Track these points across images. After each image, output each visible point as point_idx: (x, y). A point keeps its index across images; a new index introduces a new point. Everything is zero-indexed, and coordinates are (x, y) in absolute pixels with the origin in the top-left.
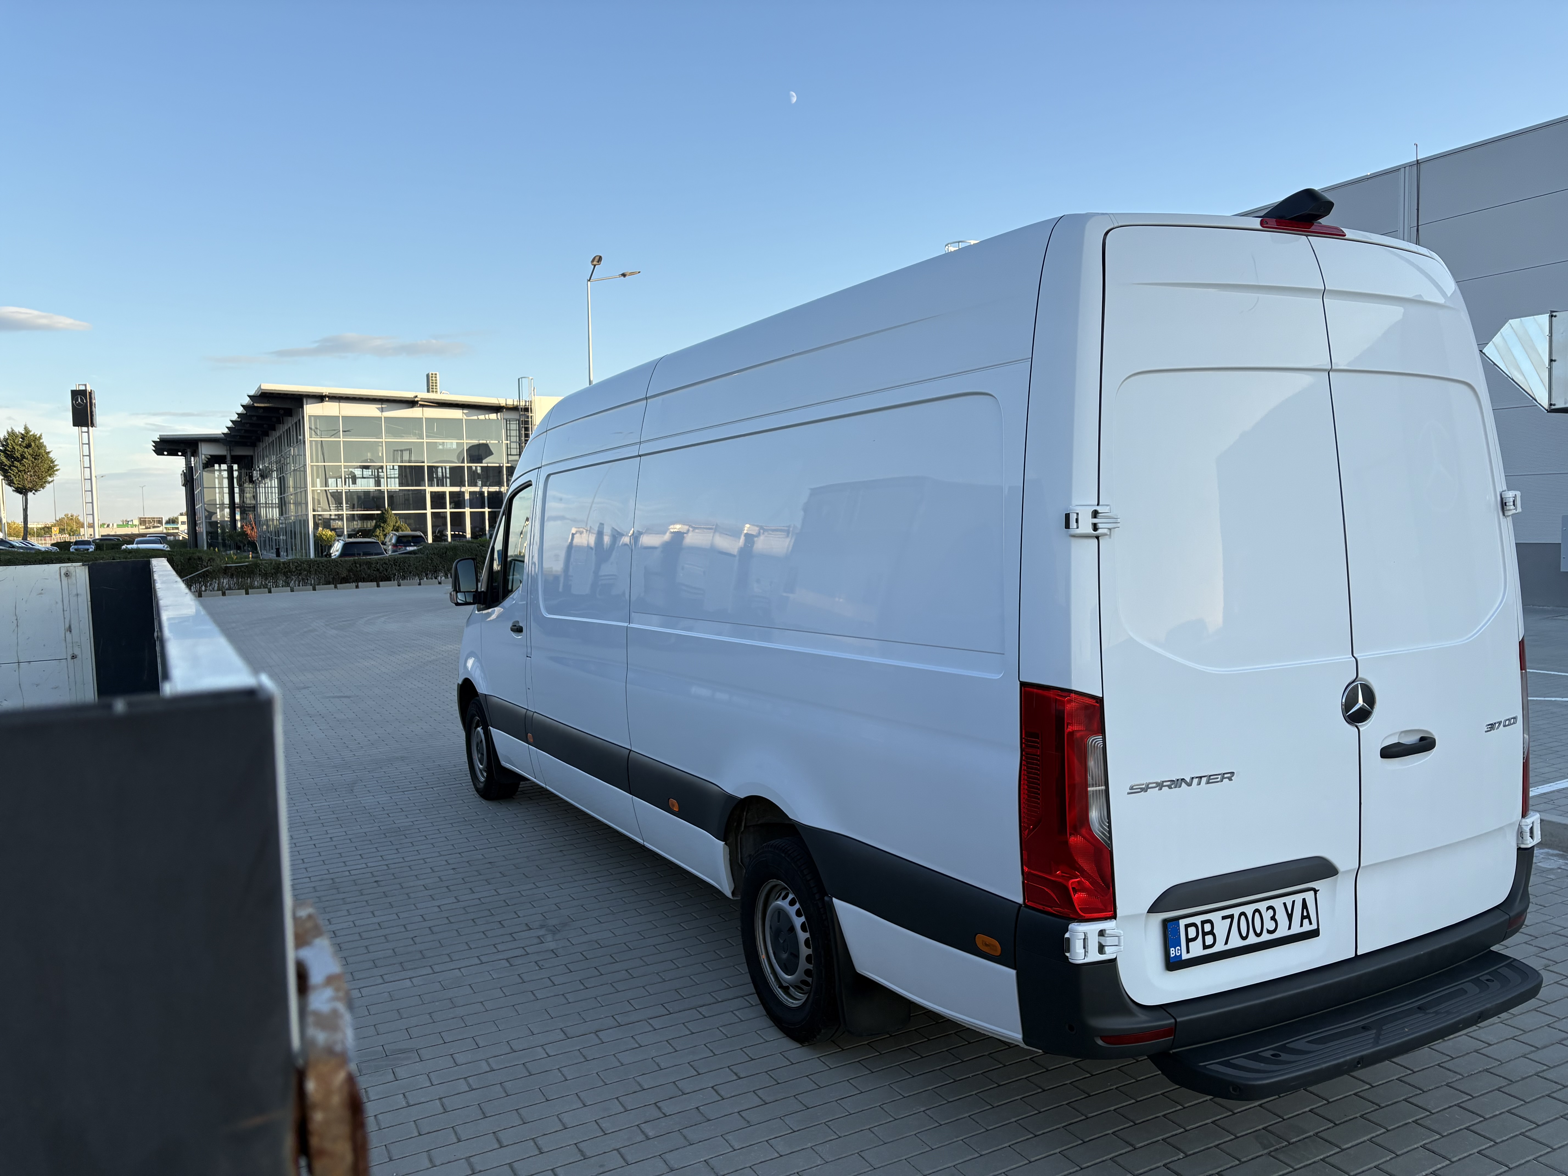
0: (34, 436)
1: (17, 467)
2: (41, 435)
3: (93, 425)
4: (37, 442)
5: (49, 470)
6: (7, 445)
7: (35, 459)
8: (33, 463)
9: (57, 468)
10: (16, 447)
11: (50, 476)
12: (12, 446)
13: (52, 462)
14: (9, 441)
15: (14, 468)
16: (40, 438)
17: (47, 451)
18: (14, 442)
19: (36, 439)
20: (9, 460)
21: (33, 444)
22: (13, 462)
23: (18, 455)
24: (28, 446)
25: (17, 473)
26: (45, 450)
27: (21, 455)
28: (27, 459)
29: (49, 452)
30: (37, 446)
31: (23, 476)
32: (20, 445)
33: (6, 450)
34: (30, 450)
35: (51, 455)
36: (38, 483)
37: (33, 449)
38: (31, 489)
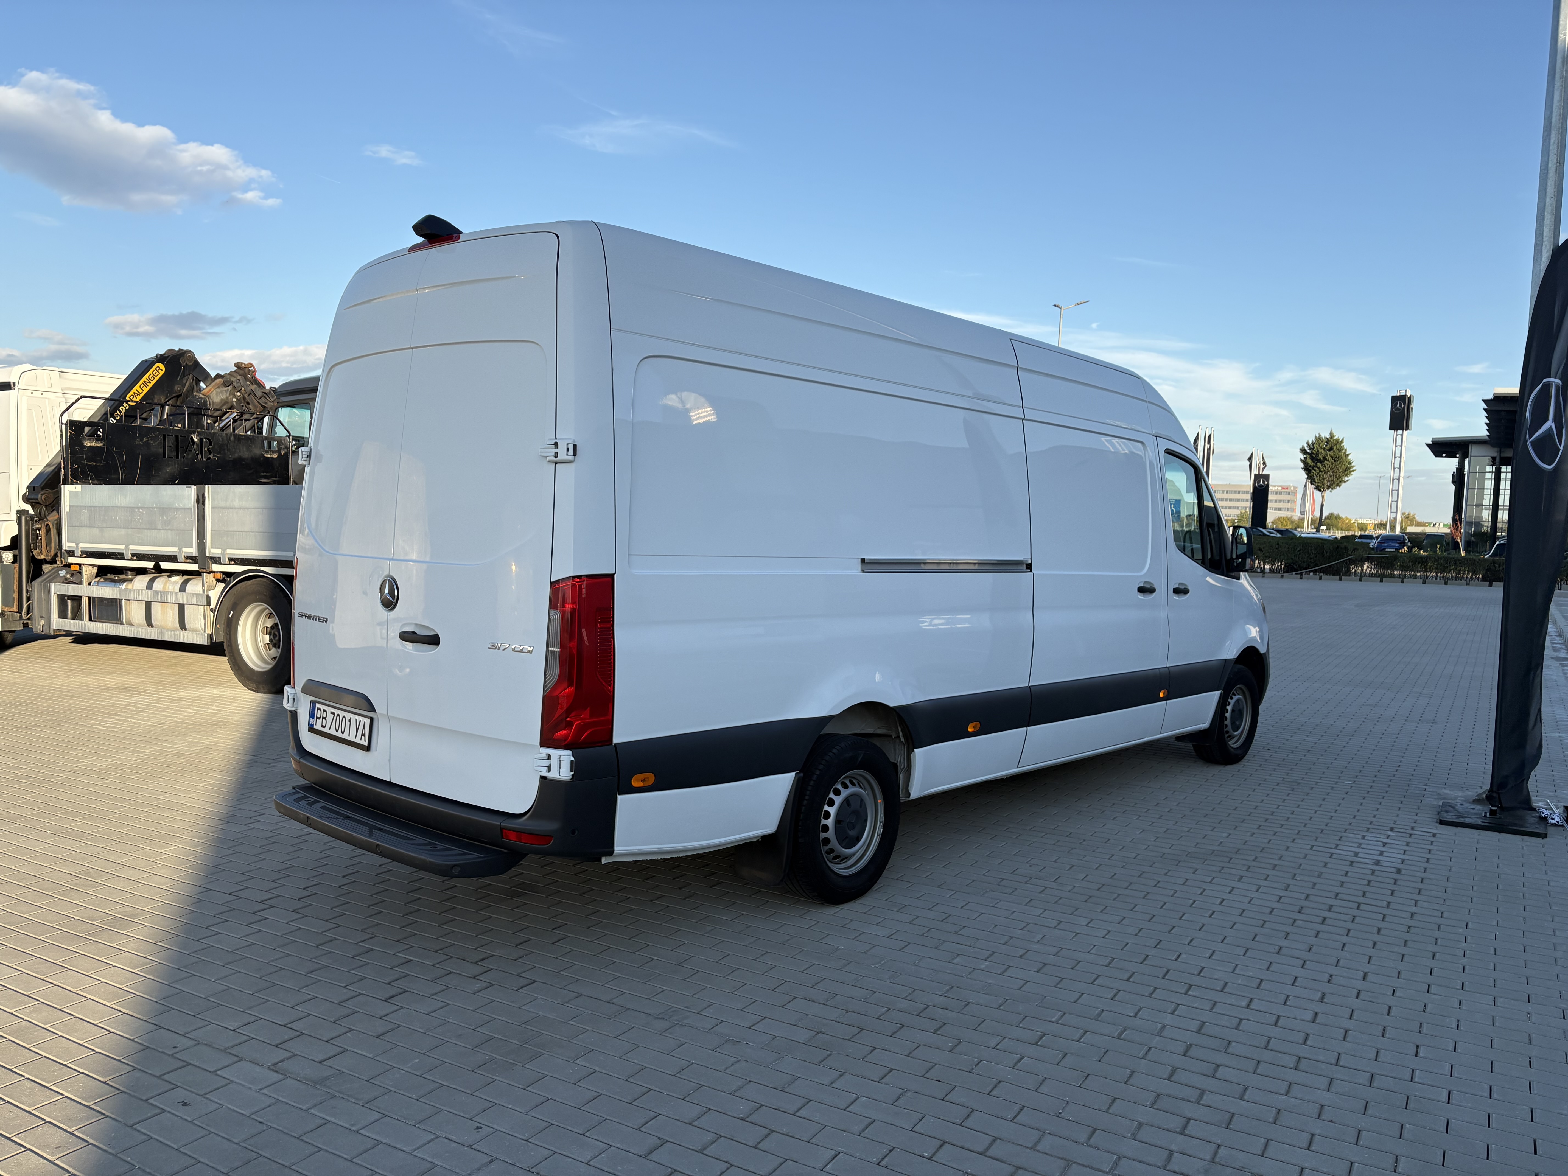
0: (1337, 440)
1: (1318, 468)
2: (1343, 440)
3: (1407, 429)
4: (1338, 446)
5: (1345, 471)
6: (1313, 449)
7: (1335, 461)
8: (1332, 464)
9: (1354, 468)
10: (1320, 450)
11: (1346, 475)
12: (1317, 449)
13: (1350, 463)
14: (1315, 445)
15: (1316, 469)
16: (1342, 442)
17: (1347, 453)
18: (1319, 446)
19: (1339, 442)
20: (1314, 462)
21: (1335, 448)
22: (1316, 463)
23: (1321, 457)
24: (1331, 449)
25: (1318, 473)
26: (1345, 453)
27: (1323, 458)
28: (1328, 460)
29: (1348, 455)
30: (1338, 449)
31: (1323, 475)
32: (1324, 448)
33: (1312, 453)
34: (1332, 453)
35: (1349, 457)
36: (1335, 482)
37: (1334, 452)
38: (1328, 488)
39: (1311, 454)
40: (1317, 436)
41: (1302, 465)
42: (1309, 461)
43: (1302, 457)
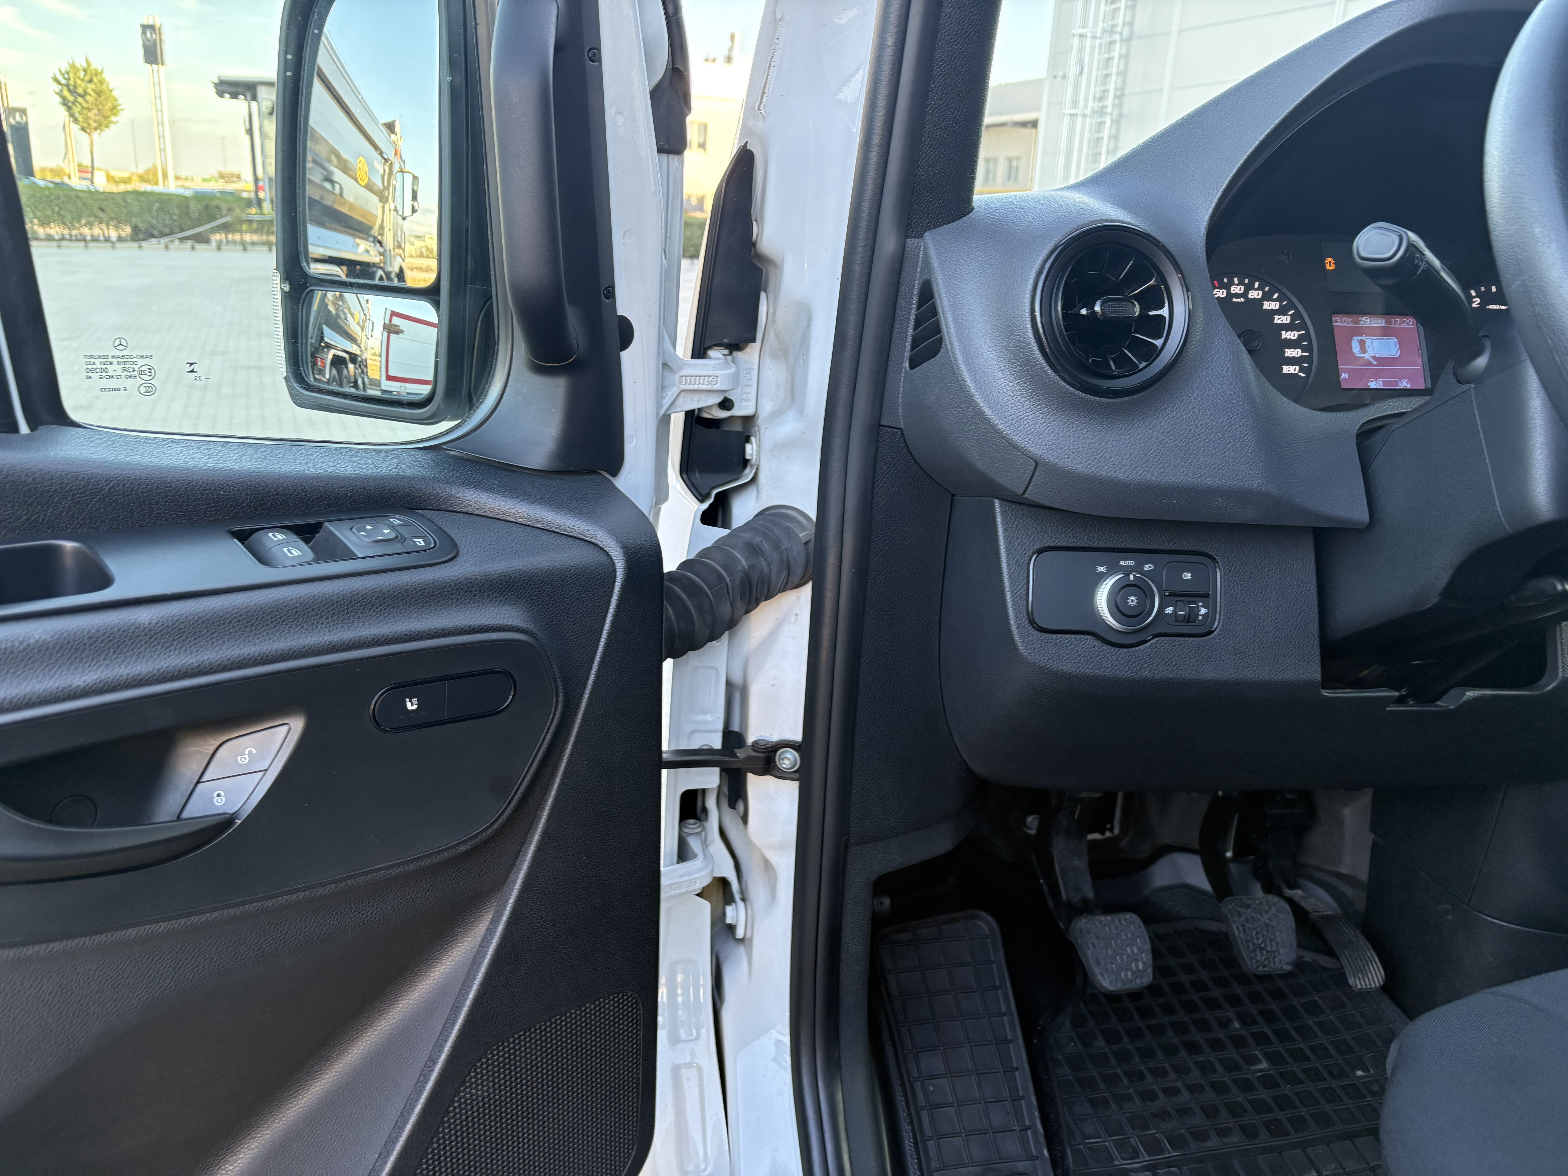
0: (96, 71)
1: (81, 104)
2: (102, 70)
4: (99, 77)
5: (113, 109)
6: (69, 79)
7: (98, 96)
8: (97, 99)
9: (119, 108)
10: (79, 82)
11: (114, 114)
12: (73, 79)
13: (116, 100)
14: (70, 74)
15: (77, 105)
16: (102, 73)
17: (111, 88)
18: (76, 75)
19: (98, 73)
20: (72, 96)
21: (95, 79)
22: (76, 98)
23: (80, 90)
24: (90, 81)
25: (80, 110)
26: (108, 88)
27: (84, 91)
28: (90, 95)
29: (112, 90)
30: (99, 82)
31: (86, 115)
32: (82, 80)
33: (68, 84)
34: (92, 86)
35: (114, 93)
36: (103, 123)
37: (96, 84)
38: (96, 129)
39: (67, 86)
40: (71, 62)
41: (58, 99)
42: (66, 93)
43: (58, 88)
